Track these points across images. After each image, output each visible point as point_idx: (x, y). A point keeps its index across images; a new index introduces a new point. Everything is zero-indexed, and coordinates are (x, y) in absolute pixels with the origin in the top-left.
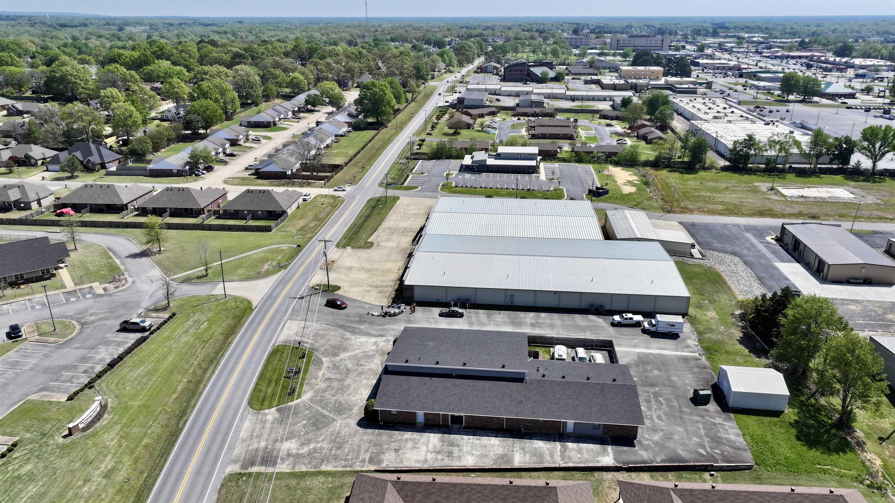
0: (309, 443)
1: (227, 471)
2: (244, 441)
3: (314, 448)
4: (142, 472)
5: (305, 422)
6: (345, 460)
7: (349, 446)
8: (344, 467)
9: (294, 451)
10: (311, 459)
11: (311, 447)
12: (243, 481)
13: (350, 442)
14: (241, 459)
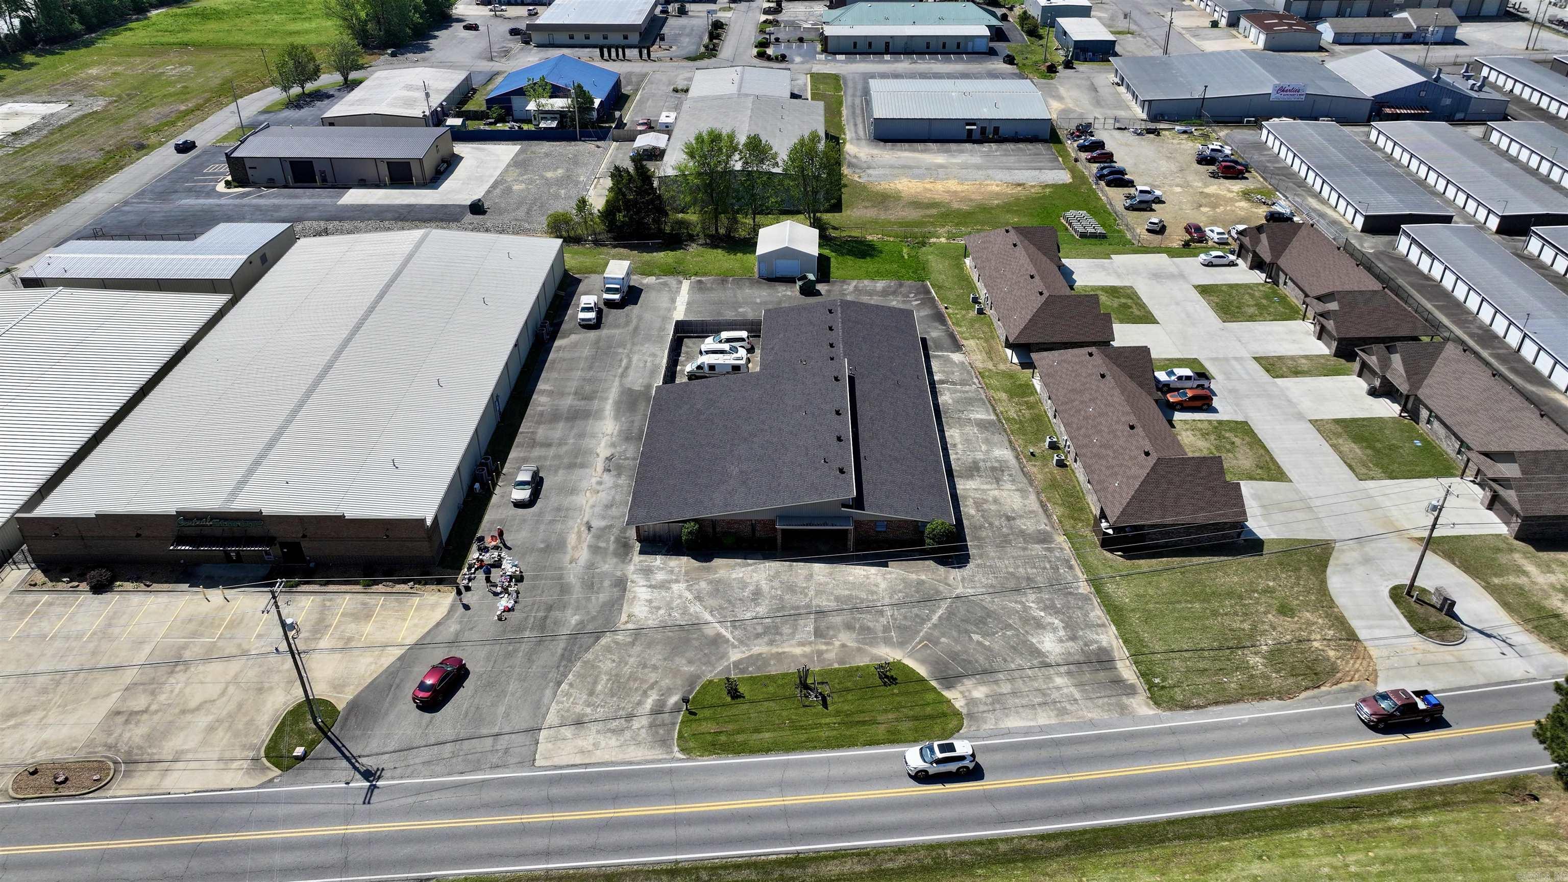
0: (1034, 618)
1: (1151, 712)
2: (1063, 712)
3: (1044, 610)
4: (1222, 850)
5: (976, 637)
6: (1056, 569)
7: (1021, 570)
8: (1071, 567)
9: (1062, 633)
10: (1069, 608)
11: (1042, 614)
12: (1164, 679)
13: (1011, 570)
14: (1113, 700)
